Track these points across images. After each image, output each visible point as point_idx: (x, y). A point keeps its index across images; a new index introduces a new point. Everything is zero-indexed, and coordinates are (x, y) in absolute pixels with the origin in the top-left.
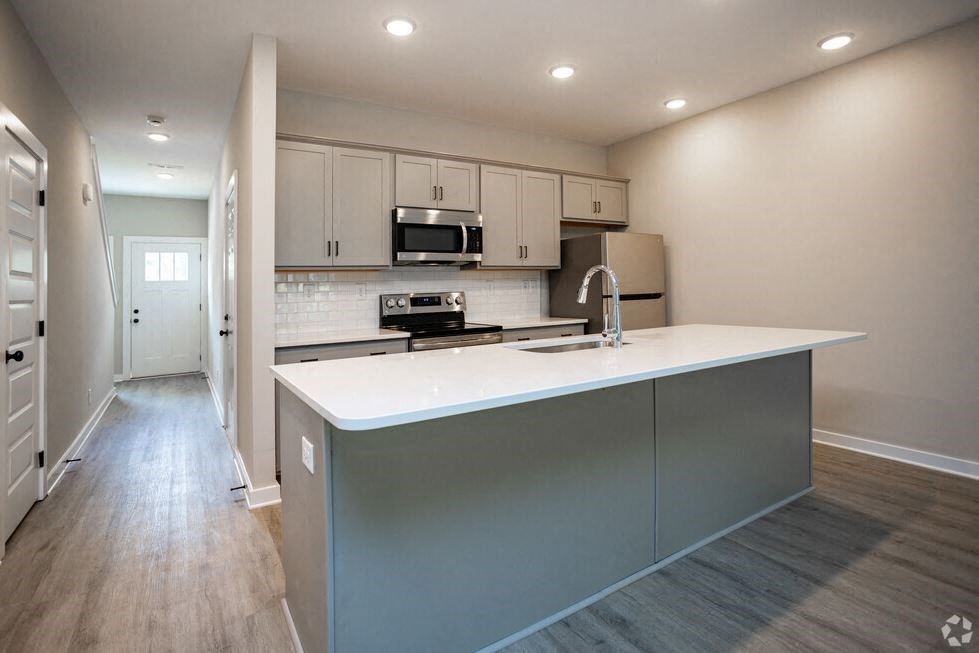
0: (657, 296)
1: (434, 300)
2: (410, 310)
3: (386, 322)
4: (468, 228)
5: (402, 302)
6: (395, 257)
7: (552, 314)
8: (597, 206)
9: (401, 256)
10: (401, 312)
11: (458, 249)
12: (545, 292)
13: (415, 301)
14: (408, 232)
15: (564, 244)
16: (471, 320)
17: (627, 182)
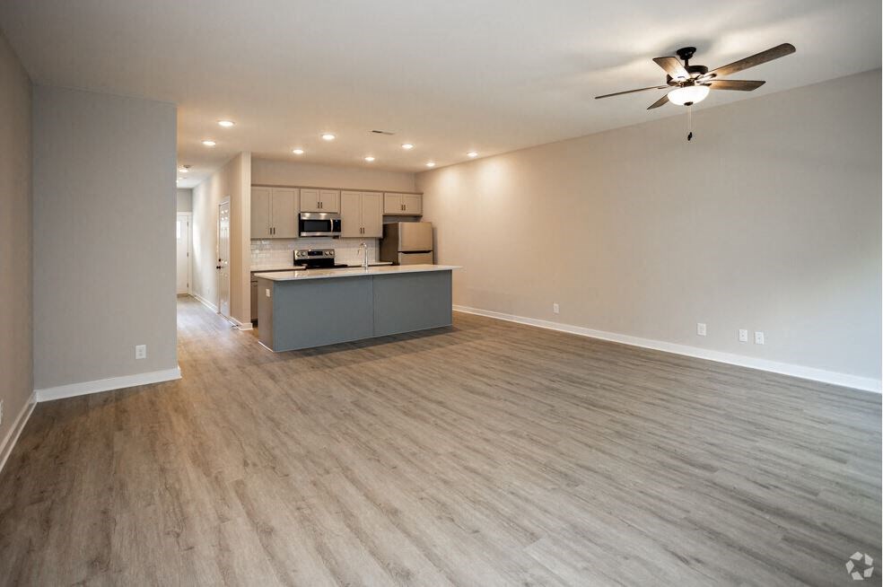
0: (428, 252)
1: (320, 253)
2: (309, 257)
3: (297, 263)
4: (334, 221)
5: (304, 254)
6: (300, 235)
7: (381, 261)
8: (403, 208)
9: (304, 234)
10: (303, 258)
11: (329, 230)
12: (378, 249)
13: (310, 254)
14: (305, 223)
15: (385, 227)
16: (337, 262)
17: (422, 194)
